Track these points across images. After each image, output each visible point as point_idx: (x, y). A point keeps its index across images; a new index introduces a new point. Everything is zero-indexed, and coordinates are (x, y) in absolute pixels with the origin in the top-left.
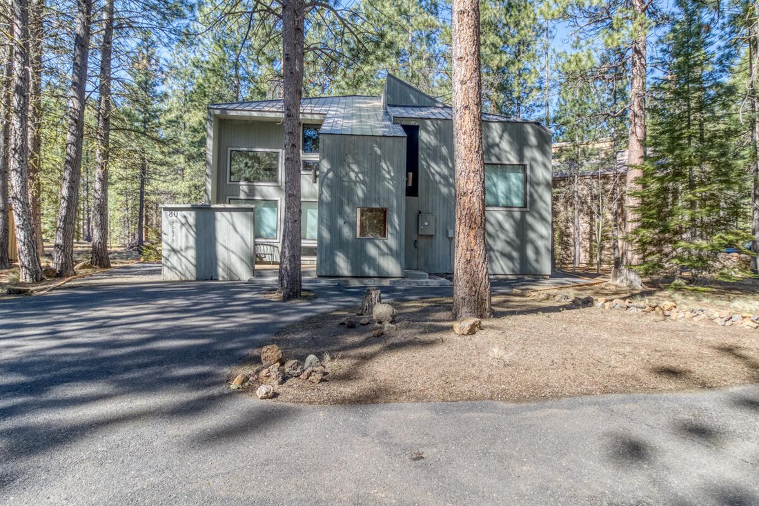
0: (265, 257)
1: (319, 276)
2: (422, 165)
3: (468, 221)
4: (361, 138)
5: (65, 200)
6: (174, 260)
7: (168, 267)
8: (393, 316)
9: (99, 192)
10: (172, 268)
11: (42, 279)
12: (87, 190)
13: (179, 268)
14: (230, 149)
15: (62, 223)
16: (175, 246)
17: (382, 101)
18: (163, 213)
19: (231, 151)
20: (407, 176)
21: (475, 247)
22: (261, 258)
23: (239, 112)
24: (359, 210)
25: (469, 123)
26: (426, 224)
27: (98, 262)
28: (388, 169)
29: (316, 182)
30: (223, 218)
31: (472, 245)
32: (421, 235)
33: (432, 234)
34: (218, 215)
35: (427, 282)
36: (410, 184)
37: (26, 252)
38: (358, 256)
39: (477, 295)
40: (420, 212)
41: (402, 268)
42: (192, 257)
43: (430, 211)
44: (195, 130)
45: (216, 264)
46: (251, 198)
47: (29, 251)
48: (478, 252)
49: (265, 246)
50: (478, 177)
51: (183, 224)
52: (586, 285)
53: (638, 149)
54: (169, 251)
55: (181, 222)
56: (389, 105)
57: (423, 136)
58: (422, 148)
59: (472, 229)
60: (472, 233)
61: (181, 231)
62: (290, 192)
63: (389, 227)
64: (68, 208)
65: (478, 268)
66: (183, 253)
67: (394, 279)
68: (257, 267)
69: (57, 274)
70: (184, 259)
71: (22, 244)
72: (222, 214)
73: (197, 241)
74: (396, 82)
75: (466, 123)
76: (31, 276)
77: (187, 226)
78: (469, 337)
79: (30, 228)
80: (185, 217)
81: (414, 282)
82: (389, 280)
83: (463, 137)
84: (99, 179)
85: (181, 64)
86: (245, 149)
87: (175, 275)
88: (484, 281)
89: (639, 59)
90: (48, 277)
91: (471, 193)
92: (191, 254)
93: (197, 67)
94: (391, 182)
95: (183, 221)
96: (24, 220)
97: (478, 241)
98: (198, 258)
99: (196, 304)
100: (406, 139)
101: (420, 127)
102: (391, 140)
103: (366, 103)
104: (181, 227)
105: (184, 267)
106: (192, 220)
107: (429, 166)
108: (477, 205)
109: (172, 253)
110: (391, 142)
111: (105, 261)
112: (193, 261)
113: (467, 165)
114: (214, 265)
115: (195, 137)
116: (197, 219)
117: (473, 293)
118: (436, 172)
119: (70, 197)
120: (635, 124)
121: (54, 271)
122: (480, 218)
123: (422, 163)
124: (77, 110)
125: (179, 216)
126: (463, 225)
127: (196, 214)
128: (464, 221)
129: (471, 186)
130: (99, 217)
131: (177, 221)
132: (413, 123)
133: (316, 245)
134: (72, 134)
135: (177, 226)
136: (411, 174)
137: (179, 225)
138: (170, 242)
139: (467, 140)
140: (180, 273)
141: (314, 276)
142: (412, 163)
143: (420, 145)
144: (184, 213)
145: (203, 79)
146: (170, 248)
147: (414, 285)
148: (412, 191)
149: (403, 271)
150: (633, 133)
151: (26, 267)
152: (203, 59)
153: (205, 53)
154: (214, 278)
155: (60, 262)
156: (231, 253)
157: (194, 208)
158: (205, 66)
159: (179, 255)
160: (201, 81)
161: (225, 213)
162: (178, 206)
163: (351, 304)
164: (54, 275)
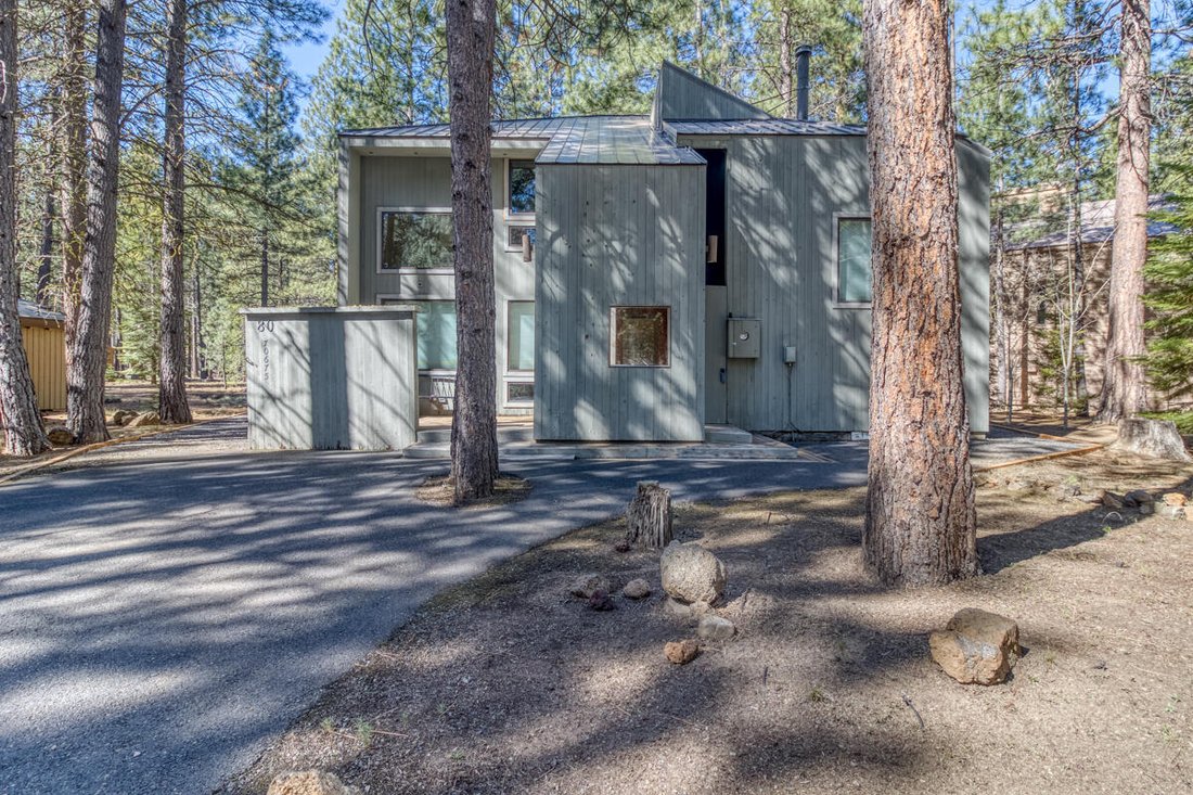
0: (446, 403)
1: (538, 441)
2: (734, 225)
3: (914, 315)
4: (617, 169)
5: (86, 305)
6: (271, 414)
7: (261, 428)
8: (719, 584)
9: (169, 295)
10: (268, 430)
11: (43, 449)
12: (199, 298)
13: (279, 427)
14: (380, 209)
15: (81, 348)
16: (270, 388)
17: (652, 118)
18: (248, 324)
19: (383, 213)
20: (708, 243)
21: (937, 387)
22: (440, 405)
23: (394, 141)
24: (613, 310)
25: (919, 46)
26: (743, 337)
27: (169, 414)
28: (672, 231)
29: (530, 260)
30: (357, 332)
31: (927, 379)
32: (734, 359)
33: (753, 356)
34: (349, 325)
35: (751, 452)
36: (714, 259)
37: (13, 400)
38: (615, 401)
39: (943, 518)
40: (730, 316)
41: (700, 423)
43: (750, 314)
45: (348, 422)
46: (422, 297)
47: (19, 399)
48: (945, 399)
49: (446, 384)
50: (944, 193)
51: (286, 348)
52: (1075, 454)
53: (1137, 191)
54: (263, 397)
55: (282, 343)
56: (668, 121)
57: (736, 171)
58: (733, 192)
59: (928, 336)
60: (928, 348)
61: (281, 361)
62: (465, 267)
63: (673, 345)
64: (93, 322)
65: (944, 443)
66: (287, 402)
67: (684, 446)
68: (425, 421)
69: (75, 439)
70: (286, 411)
71: (5, 386)
72: (355, 325)
73: (312, 376)
74: (678, 76)
75: (907, 46)
76: (24, 443)
77: (293, 349)
78: (996, 693)
79: (19, 356)
80: (289, 333)
81: (725, 452)
82: (675, 447)
83: (898, 84)
84: (169, 273)
85: (329, 95)
86: (409, 209)
87: (273, 441)
88: (961, 479)
89: (1138, 20)
90: (56, 443)
91: (924, 238)
92: (303, 403)
93: (344, 90)
94: (677, 257)
95: (285, 340)
96: (9, 342)
97: (943, 370)
98: (315, 410)
99: (260, 518)
100: (705, 168)
101: (730, 152)
102: (675, 171)
103: (622, 123)
104: (282, 353)
105: (288, 425)
106: (302, 340)
107: (748, 228)
108: (940, 271)
109: (269, 402)
110: (676, 176)
111: (182, 412)
112: (307, 416)
113: (913, 160)
114: (343, 422)
116: (311, 337)
117: (934, 513)
118: (762, 238)
119: (95, 300)
120: (1131, 145)
121: (67, 433)
122: (947, 307)
123: (734, 222)
124: (104, 144)
125: (276, 330)
126: (898, 327)
127: (310, 327)
128: (903, 314)
129: (924, 218)
130: (169, 336)
131: (272, 340)
132: (716, 144)
133: (532, 380)
134: (96, 186)
135: (275, 350)
136: (714, 239)
137: (277, 348)
138: (261, 379)
139: (911, 94)
140: (282, 437)
141: (530, 441)
142: (716, 221)
143: (729, 186)
144: (286, 324)
145: (356, 111)
147: (726, 458)
148: (715, 274)
149: (702, 428)
150: (1127, 161)
151: (13, 429)
152: (355, 77)
153: (358, 69)
154: (343, 444)
155: (80, 417)
156: (373, 398)
157: (303, 315)
158: (357, 88)
160: (353, 114)
161: (359, 322)
162: (273, 310)
163: (602, 515)
164: (69, 440)
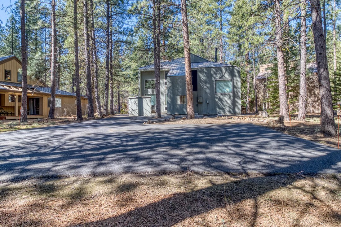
7: (131, 114)
14: (145, 80)
18: (129, 99)
23: (147, 70)
26: (200, 99)
32: (199, 103)
34: (143, 99)
40: (198, 96)
42: (137, 112)
43: (201, 96)
44: (134, 70)
57: (199, 74)
68: (152, 113)
73: (139, 108)
77: (136, 104)
80: (135, 101)
86: (149, 80)
101: (198, 71)
115: (134, 72)
116: (138, 101)
131: (132, 102)
132: (195, 70)
138: (131, 107)
140: (134, 115)
148: (195, 89)
154: (142, 115)
156: (146, 110)
157: (137, 98)
159: (134, 111)
162: (132, 97)
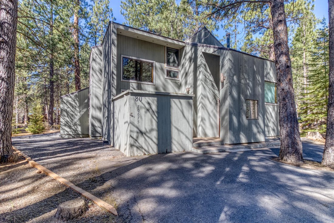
4: (247, 56)
6: (141, 140)
7: (137, 147)
10: (140, 148)
13: (145, 147)
14: (122, 56)
16: (141, 128)
23: (135, 30)
28: (258, 78)
42: (155, 137)
45: (171, 142)
51: (148, 110)
54: (137, 133)
61: (145, 116)
66: (148, 135)
70: (148, 140)
72: (174, 101)
80: (149, 103)
86: (134, 58)
87: (142, 153)
92: (154, 134)
95: (147, 106)
98: (159, 138)
104: (146, 113)
105: (148, 146)
106: (154, 107)
109: (140, 135)
110: (259, 61)
112: (155, 140)
114: (168, 141)
125: (143, 101)
127: (157, 101)
135: (143, 111)
138: (136, 123)
140: (146, 151)
144: (147, 99)
146: (138, 131)
149: (265, 138)
154: (168, 151)
156: (180, 133)
157: (155, 95)
159: (145, 136)
162: (142, 92)
